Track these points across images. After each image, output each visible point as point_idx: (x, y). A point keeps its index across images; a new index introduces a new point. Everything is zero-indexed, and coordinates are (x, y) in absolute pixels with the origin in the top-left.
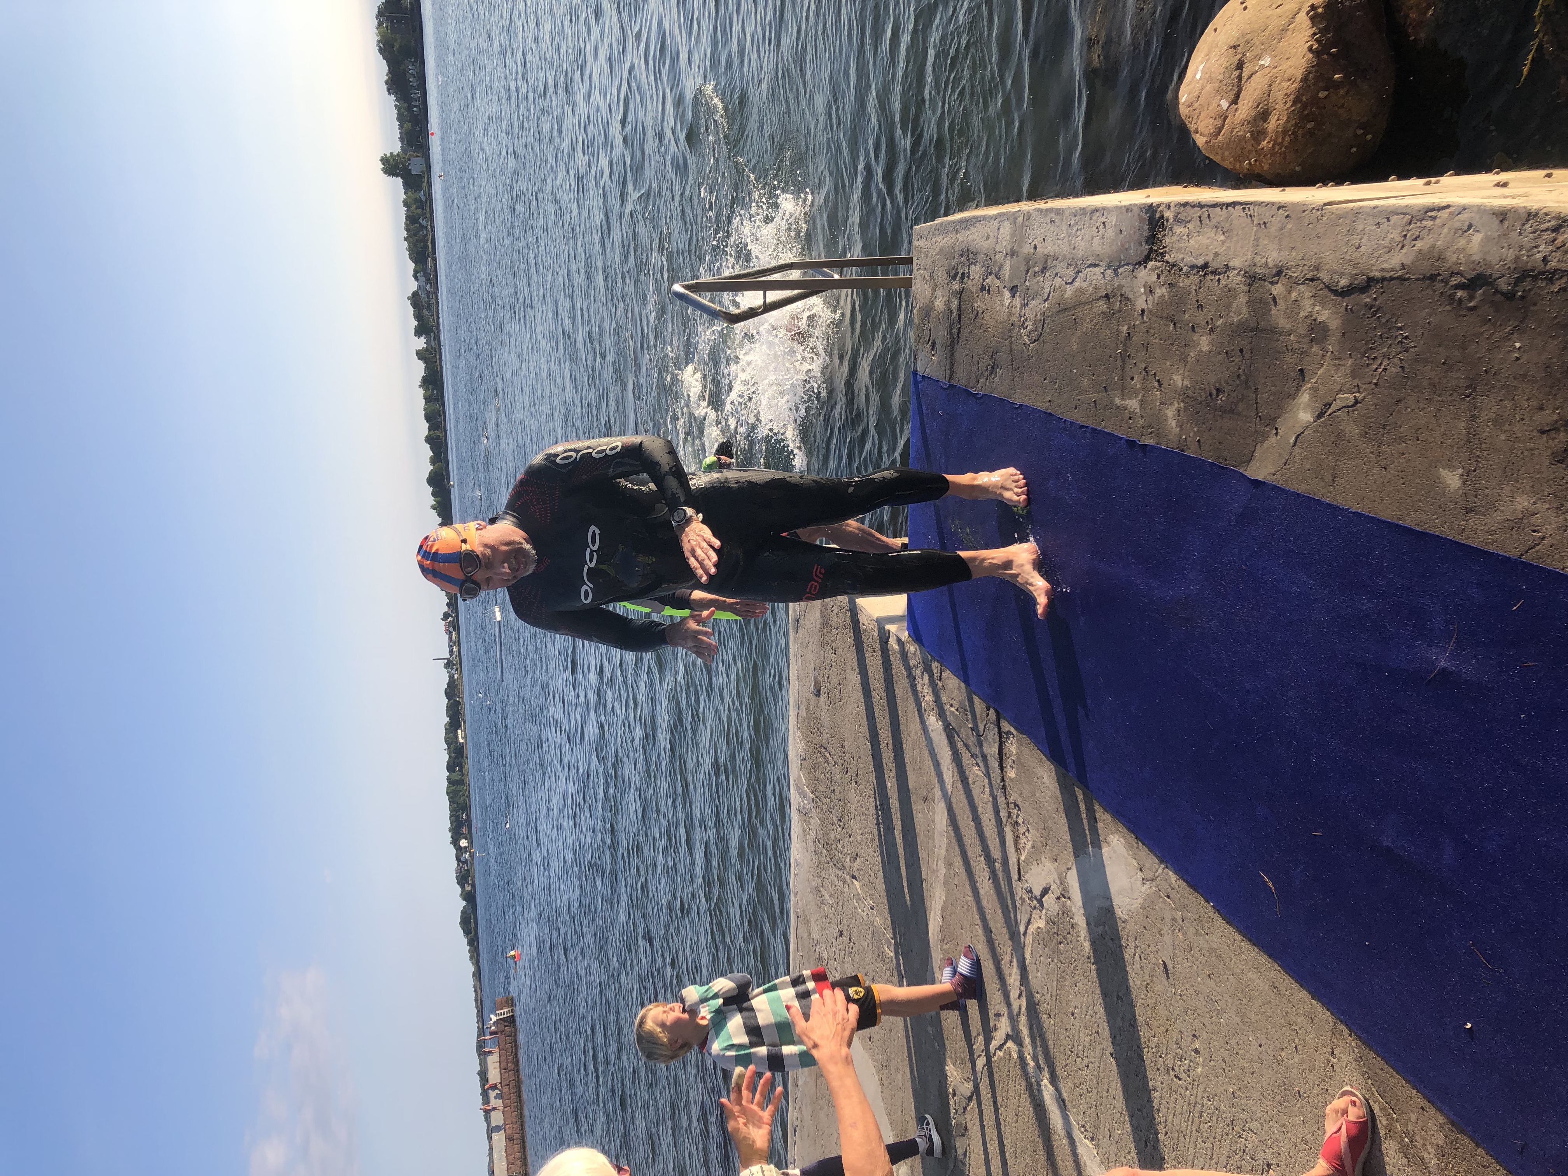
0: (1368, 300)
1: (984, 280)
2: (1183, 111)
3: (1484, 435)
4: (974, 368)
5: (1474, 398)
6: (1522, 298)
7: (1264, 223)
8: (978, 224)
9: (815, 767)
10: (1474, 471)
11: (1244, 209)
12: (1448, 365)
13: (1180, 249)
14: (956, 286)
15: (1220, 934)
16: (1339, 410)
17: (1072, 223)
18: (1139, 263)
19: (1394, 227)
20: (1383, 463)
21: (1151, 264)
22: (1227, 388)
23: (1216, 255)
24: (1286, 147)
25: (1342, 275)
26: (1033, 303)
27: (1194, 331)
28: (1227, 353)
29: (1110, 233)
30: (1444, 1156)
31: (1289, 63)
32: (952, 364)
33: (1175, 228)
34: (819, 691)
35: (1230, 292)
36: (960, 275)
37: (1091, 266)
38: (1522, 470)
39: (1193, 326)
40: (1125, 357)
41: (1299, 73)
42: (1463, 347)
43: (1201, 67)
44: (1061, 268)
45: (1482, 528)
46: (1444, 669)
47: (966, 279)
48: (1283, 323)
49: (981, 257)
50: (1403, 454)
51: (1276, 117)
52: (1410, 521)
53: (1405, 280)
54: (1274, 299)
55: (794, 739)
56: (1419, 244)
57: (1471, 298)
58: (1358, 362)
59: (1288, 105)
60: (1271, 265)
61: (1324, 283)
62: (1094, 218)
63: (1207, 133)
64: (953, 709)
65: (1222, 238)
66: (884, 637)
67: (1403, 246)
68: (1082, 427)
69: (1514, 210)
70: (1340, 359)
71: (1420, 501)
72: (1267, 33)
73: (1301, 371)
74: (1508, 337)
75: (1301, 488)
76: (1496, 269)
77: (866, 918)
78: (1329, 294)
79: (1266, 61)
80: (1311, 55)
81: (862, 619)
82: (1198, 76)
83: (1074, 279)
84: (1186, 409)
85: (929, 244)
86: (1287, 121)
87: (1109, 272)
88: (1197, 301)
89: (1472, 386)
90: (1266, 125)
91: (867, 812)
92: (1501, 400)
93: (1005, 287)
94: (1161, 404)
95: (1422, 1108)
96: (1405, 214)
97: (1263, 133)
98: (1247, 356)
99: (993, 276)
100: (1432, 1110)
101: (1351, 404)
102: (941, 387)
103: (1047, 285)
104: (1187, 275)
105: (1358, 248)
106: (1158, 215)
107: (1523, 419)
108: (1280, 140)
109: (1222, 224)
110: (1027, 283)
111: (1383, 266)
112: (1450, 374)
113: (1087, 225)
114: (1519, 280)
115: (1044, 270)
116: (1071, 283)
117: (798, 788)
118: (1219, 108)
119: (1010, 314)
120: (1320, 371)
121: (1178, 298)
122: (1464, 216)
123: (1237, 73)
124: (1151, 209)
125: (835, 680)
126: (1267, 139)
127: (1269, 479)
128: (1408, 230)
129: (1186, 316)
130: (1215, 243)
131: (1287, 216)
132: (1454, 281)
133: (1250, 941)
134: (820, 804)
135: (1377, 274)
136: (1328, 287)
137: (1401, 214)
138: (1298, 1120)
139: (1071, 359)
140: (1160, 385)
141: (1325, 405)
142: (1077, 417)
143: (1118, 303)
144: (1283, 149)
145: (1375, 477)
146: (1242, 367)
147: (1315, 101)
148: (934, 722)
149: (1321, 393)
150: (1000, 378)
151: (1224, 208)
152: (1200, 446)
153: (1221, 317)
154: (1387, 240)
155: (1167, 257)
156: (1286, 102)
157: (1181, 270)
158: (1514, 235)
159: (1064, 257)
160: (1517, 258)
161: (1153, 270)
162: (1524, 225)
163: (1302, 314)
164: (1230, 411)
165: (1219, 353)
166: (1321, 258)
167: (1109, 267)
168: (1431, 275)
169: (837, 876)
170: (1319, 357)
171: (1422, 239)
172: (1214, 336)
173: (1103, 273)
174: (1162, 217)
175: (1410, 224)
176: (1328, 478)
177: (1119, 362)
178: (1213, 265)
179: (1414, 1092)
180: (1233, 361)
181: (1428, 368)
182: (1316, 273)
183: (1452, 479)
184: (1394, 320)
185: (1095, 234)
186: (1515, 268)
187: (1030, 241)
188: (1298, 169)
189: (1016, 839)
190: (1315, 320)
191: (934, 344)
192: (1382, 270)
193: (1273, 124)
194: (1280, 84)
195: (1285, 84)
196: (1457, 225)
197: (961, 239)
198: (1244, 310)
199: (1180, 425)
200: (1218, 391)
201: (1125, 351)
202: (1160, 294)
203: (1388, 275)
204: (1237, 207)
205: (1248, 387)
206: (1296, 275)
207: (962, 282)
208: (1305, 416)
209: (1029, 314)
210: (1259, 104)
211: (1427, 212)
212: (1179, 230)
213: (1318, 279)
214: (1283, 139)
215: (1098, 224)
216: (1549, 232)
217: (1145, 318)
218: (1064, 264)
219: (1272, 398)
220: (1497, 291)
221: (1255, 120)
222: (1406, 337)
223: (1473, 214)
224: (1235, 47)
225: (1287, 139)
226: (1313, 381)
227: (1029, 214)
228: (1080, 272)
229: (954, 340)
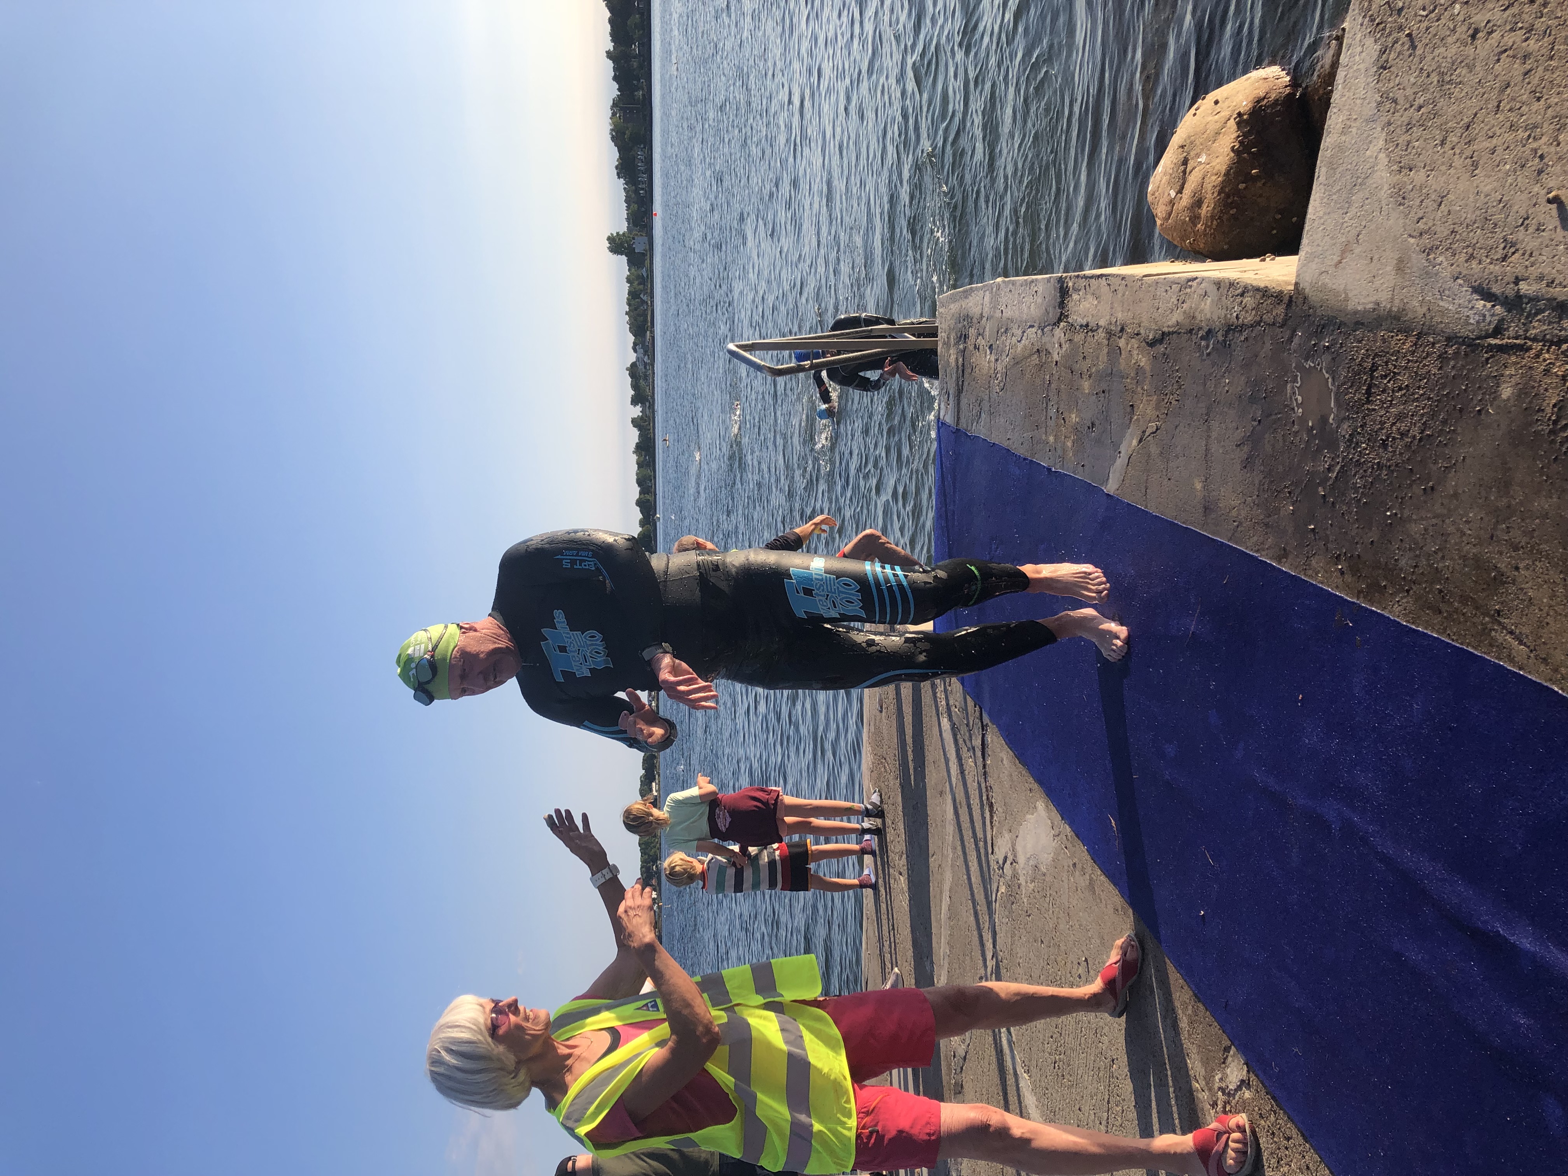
0: (1162, 349)
1: (976, 340)
2: (1150, 198)
3: (1213, 451)
4: (970, 415)
5: (1209, 422)
7: (1117, 291)
8: (972, 294)
10: (1208, 478)
12: (1198, 399)
13: (1075, 312)
14: (961, 345)
16: (1149, 436)
17: (1020, 291)
18: (1054, 324)
19: (1174, 293)
20: (1169, 476)
21: (1061, 325)
22: (1097, 422)
23: (1093, 316)
24: (1215, 230)
25: (1150, 330)
26: (1001, 359)
27: (1081, 377)
28: (1097, 394)
29: (1039, 300)
31: (1218, 160)
35: (1099, 345)
36: (963, 336)
37: (1030, 327)
38: (1230, 477)
39: (1081, 374)
40: (1047, 400)
41: (1223, 169)
42: (1205, 383)
44: (1015, 329)
45: (1211, 522)
47: (966, 339)
48: (1124, 369)
49: (975, 321)
50: (1178, 468)
51: (1207, 204)
52: (1180, 520)
53: (1180, 333)
54: (1121, 350)
56: (1185, 307)
57: (1207, 346)
58: (1158, 397)
59: (1215, 195)
60: (1119, 323)
61: (1143, 337)
62: (1032, 288)
63: (1162, 216)
64: (956, 710)
65: (1096, 303)
67: (1178, 308)
68: (1025, 459)
69: (1223, 281)
70: (1150, 396)
71: (1184, 504)
72: (1205, 136)
73: (1132, 406)
74: (1223, 376)
75: (1130, 499)
76: (1217, 324)
78: (1145, 345)
79: (1203, 159)
80: (1232, 155)
82: (1160, 171)
83: (1022, 338)
84: (1077, 440)
85: (946, 311)
86: (1214, 208)
87: (1039, 332)
88: (1083, 353)
89: (1208, 414)
90: (1200, 211)
92: (1220, 423)
93: (987, 345)
94: (1065, 438)
97: (1199, 217)
98: (1106, 396)
99: (981, 336)
101: (1154, 430)
102: (952, 432)
103: (1008, 343)
104: (1078, 333)
105: (1158, 309)
106: (1065, 285)
107: (1229, 437)
108: (1211, 224)
109: (1096, 292)
110: (998, 342)
111: (1169, 323)
112: (1199, 405)
113: (1028, 293)
114: (1227, 333)
115: (1006, 331)
116: (1020, 342)
118: (1169, 197)
119: (990, 368)
120: (1141, 405)
121: (1074, 352)
122: (1203, 285)
123: (1182, 168)
124: (1061, 280)
126: (1201, 223)
127: (1115, 493)
129: (1078, 366)
130: (1092, 307)
131: (1126, 285)
132: (1201, 333)
133: (1105, 874)
135: (1167, 330)
136: (1145, 340)
137: (1177, 283)
139: (1019, 404)
140: (1065, 423)
141: (1143, 433)
142: (1021, 451)
143: (1044, 357)
144: (1212, 231)
145: (1165, 487)
146: (1104, 405)
147: (1237, 192)
148: (945, 723)
149: (1141, 423)
150: (984, 422)
151: (1099, 279)
153: (1094, 365)
154: (1171, 303)
155: (1069, 319)
156: (1214, 193)
157: (1076, 329)
158: (1224, 299)
159: (1017, 320)
160: (1226, 317)
161: (1062, 329)
162: (1227, 291)
163: (1133, 361)
164: (1097, 441)
165: (1093, 395)
166: (1144, 317)
167: (1039, 328)
168: (1190, 329)
170: (1141, 395)
171: (1186, 302)
172: (1091, 381)
173: (1036, 333)
174: (1067, 287)
175: (1179, 291)
176: (1143, 490)
177: (1044, 405)
180: (1099, 400)
182: (1139, 329)
183: (1199, 485)
184: (1175, 364)
185: (1032, 301)
186: (1225, 324)
187: (999, 307)
188: (1225, 247)
189: (992, 818)
190: (1139, 366)
191: (949, 395)
192: (1168, 327)
193: (1205, 210)
194: (1210, 177)
195: (1214, 178)
196: (1200, 291)
197: (964, 306)
198: (1105, 360)
199: (1074, 454)
200: (1093, 425)
201: (1048, 395)
202: (1064, 349)
204: (1103, 278)
205: (1107, 421)
206: (1130, 331)
207: (965, 342)
208: (1133, 442)
209: (999, 367)
210: (1196, 193)
211: (1189, 280)
212: (1075, 295)
213: (1139, 334)
214: (1213, 223)
215: (1033, 293)
216: (1238, 296)
217: (1057, 368)
218: (1016, 326)
219: (1117, 428)
220: (1218, 341)
221: (1193, 207)
222: (1180, 378)
224: (1182, 147)
225: (1215, 222)
226: (1137, 414)
227: (999, 285)
228: (1024, 332)
229: (959, 391)
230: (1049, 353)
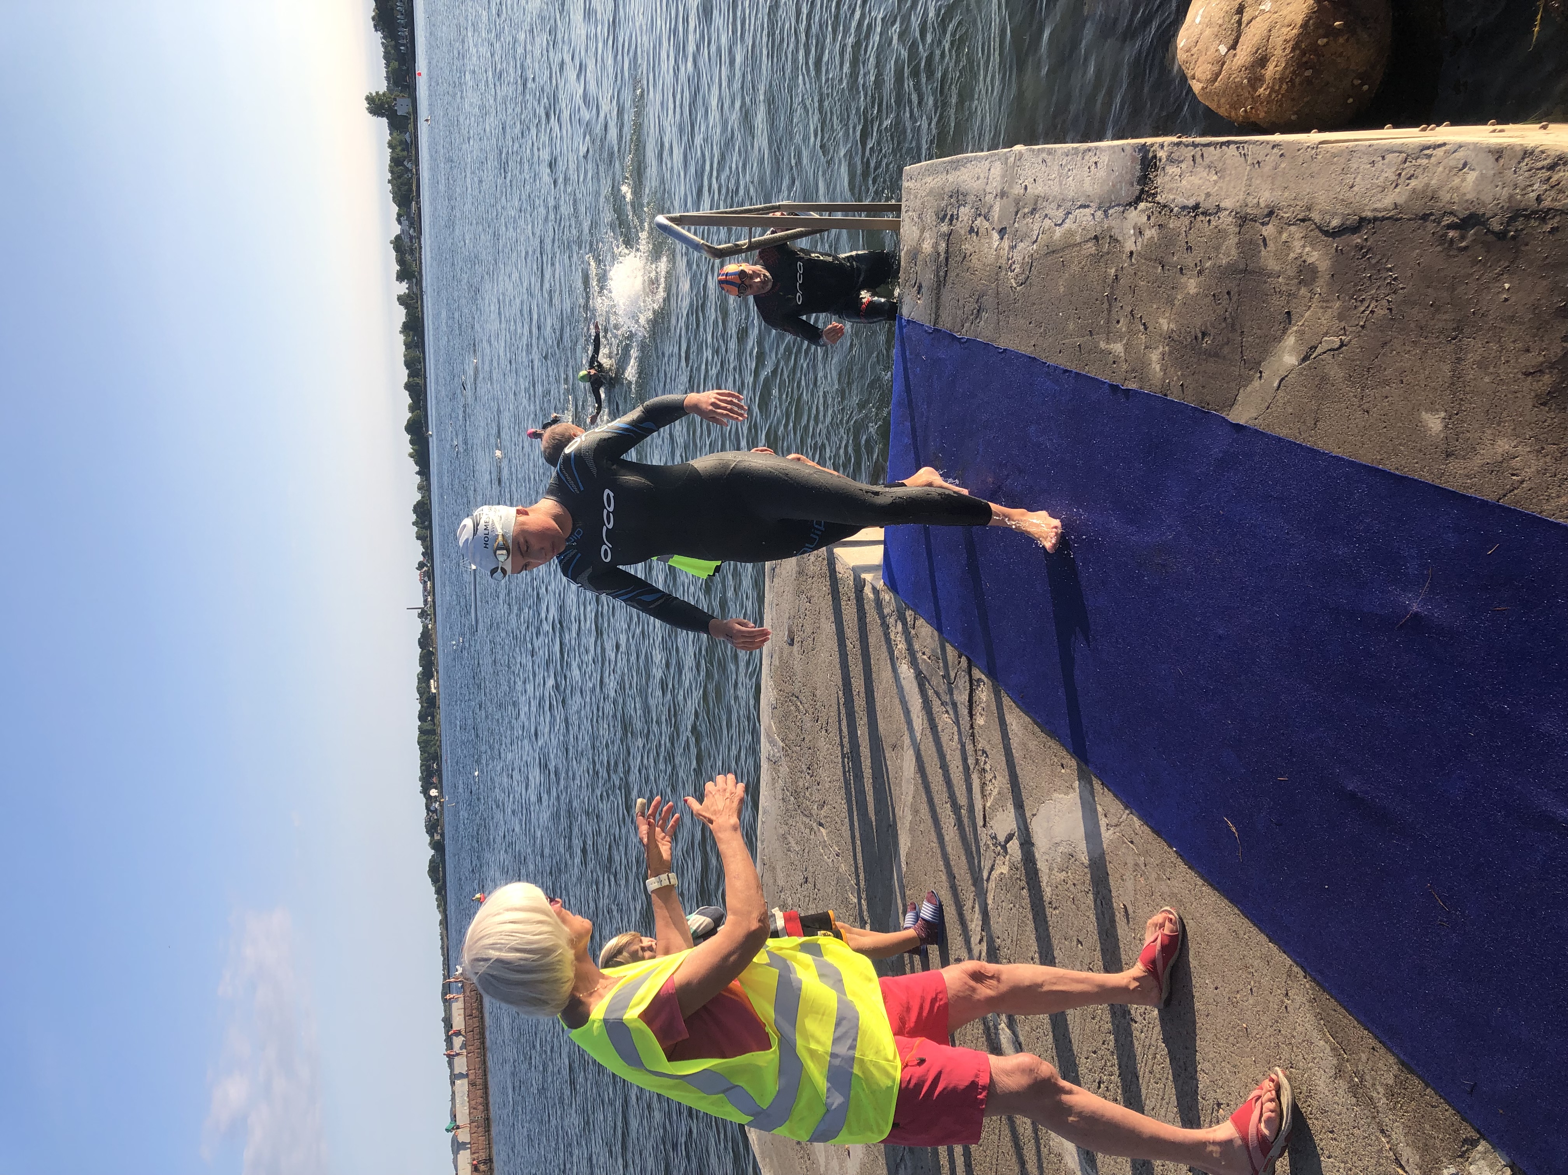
0: (1359, 241)
1: (973, 222)
2: (1181, 56)
3: (1468, 378)
4: (960, 312)
5: (1460, 341)
6: (1514, 238)
7: (1258, 162)
8: (969, 165)
9: (786, 715)
10: (1457, 414)
11: (1238, 148)
12: (1436, 308)
13: (1171, 190)
14: (944, 228)
15: (1181, 880)
16: (1324, 353)
17: (1064, 162)
18: (1130, 204)
19: (1389, 165)
20: (1365, 407)
21: (1142, 205)
22: (1213, 331)
23: (1208, 195)
24: (1283, 95)
25: (1334, 214)
26: (1021, 246)
27: (1182, 273)
28: (1214, 295)
29: (1101, 173)
30: (1393, 1095)
31: (1289, 8)
32: (938, 308)
33: (1167, 167)
34: (793, 640)
35: (1220, 233)
36: (949, 216)
37: (1081, 207)
38: (1505, 414)
39: (1181, 269)
40: (1111, 300)
41: (1299, 19)
42: (1452, 288)
43: (1201, 12)
44: (1051, 209)
45: (1461, 472)
46: (1416, 614)
47: (955, 221)
48: (1272, 265)
49: (971, 198)
50: (1387, 397)
51: (1275, 63)
52: (1390, 466)
53: (1397, 220)
54: (1264, 240)
55: (767, 688)
56: (1413, 183)
57: (1463, 238)
58: (1346, 304)
59: (1287, 51)
60: (1262, 205)
61: (1315, 224)
62: (1087, 158)
63: (1204, 78)
64: (925, 657)
65: (1215, 177)
66: (860, 585)
67: (1397, 186)
68: (1066, 371)
69: (1511, 148)
70: (1327, 301)
71: (1400, 444)
73: (1288, 313)
74: (1497, 278)
75: (1283, 432)
76: (1490, 208)
77: (831, 865)
78: (1320, 235)
79: (1267, 6)
80: (1311, 1)
81: (839, 568)
82: (1197, 21)
83: (1063, 221)
84: (1171, 353)
85: (919, 185)
86: (1285, 68)
87: (1099, 213)
88: (1187, 242)
89: (1459, 329)
90: (1263, 71)
91: (836, 760)
92: (1487, 342)
93: (993, 229)
94: (1146, 347)
95: (1373, 1048)
96: (1400, 152)
97: (1260, 79)
98: (1234, 299)
99: (982, 217)
100: (1383, 1050)
101: (1337, 346)
102: (926, 331)
103: (1036, 227)
104: (1177, 216)
105: (1351, 187)
106: (1151, 155)
107: (1508, 362)
108: (1277, 88)
109: (1216, 164)
110: (1016, 225)
111: (1375, 206)
112: (1437, 316)
113: (1079, 165)
114: (1512, 219)
115: (1033, 211)
116: (1060, 225)
117: (768, 736)
118: (1217, 54)
119: (998, 257)
120: (1308, 313)
121: (1167, 240)
122: (1460, 154)
123: (1237, 17)
124: (1144, 148)
125: (809, 629)
126: (1264, 86)
127: (1251, 424)
128: (1403, 169)
129: (1175, 258)
130: (1207, 183)
131: (1282, 155)
132: (1447, 221)
133: (1211, 885)
134: (790, 752)
135: (1369, 214)
136: (1319, 228)
137: (1395, 152)
138: (1249, 1061)
139: (1057, 303)
140: (1146, 329)
141: (1311, 349)
142: (1062, 361)
143: (1107, 245)
144: (1280, 96)
145: (1357, 420)
146: (1229, 310)
147: (1314, 48)
148: (906, 671)
149: (1306, 337)
150: (985, 322)
151: (1218, 146)
152: (1183, 390)
153: (1209, 258)
154: (1381, 179)
155: (1158, 198)
156: (1285, 49)
157: (1172, 211)
158: (1509, 173)
159: (1055, 197)
160: (1511, 197)
161: (1143, 211)
162: (1519, 163)
163: (1292, 255)
164: (1214, 354)
165: (1206, 296)
166: (1314, 197)
167: (1099, 208)
168: (1425, 214)
169: (804, 823)
170: (1307, 300)
171: (1417, 177)
172: (1202, 278)
173: (1093, 215)
174: (1155, 157)
175: (1405, 162)
176: (1310, 422)
177: (1106, 306)
178: (1204, 206)
179: (1366, 1032)
180: (1219, 304)
181: (1415, 311)
182: (1307, 213)
183: (1434, 423)
184: (1384, 260)
185: (1086, 174)
186: (1508, 208)
187: (1021, 182)
188: (1293, 117)
189: (983, 785)
190: (1304, 261)
191: (920, 287)
192: (1375, 210)
193: (1271, 71)
194: (1279, 29)
195: (1285, 30)
196: (1452, 163)
197: (951, 180)
198: (1234, 252)
199: (1164, 369)
200: (1204, 334)
201: (1112, 293)
202: (1149, 236)
203: (1380, 215)
204: (1231, 147)
205: (1233, 330)
206: (1287, 215)
207: (951, 224)
208: (1290, 360)
209: (1017, 256)
210: (1258, 49)
211: (1422, 150)
212: (1172, 170)
213: (1310, 219)
214: (1280, 87)
215: (1090, 164)
216: (1543, 171)
217: (1133, 260)
218: (1054, 205)
219: (1257, 341)
220: (1488, 230)
221: (1252, 66)
222: (1395, 279)
223: (1469, 152)
225: (1284, 86)
226: (1300, 324)
227: (1021, 155)
228: (1069, 213)
229: (940, 283)
230: (1117, 241)
